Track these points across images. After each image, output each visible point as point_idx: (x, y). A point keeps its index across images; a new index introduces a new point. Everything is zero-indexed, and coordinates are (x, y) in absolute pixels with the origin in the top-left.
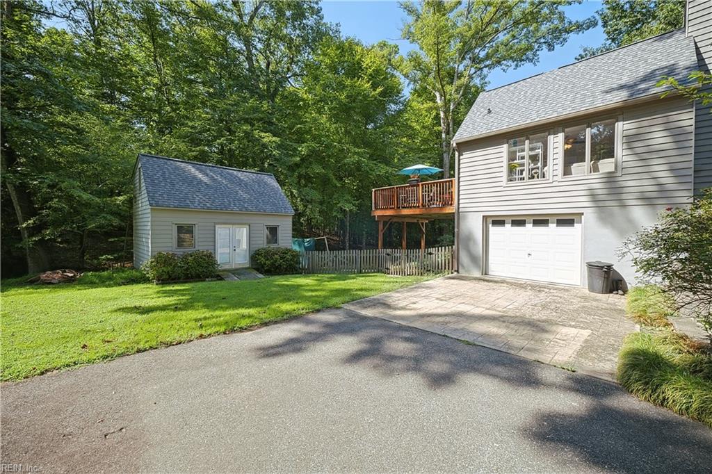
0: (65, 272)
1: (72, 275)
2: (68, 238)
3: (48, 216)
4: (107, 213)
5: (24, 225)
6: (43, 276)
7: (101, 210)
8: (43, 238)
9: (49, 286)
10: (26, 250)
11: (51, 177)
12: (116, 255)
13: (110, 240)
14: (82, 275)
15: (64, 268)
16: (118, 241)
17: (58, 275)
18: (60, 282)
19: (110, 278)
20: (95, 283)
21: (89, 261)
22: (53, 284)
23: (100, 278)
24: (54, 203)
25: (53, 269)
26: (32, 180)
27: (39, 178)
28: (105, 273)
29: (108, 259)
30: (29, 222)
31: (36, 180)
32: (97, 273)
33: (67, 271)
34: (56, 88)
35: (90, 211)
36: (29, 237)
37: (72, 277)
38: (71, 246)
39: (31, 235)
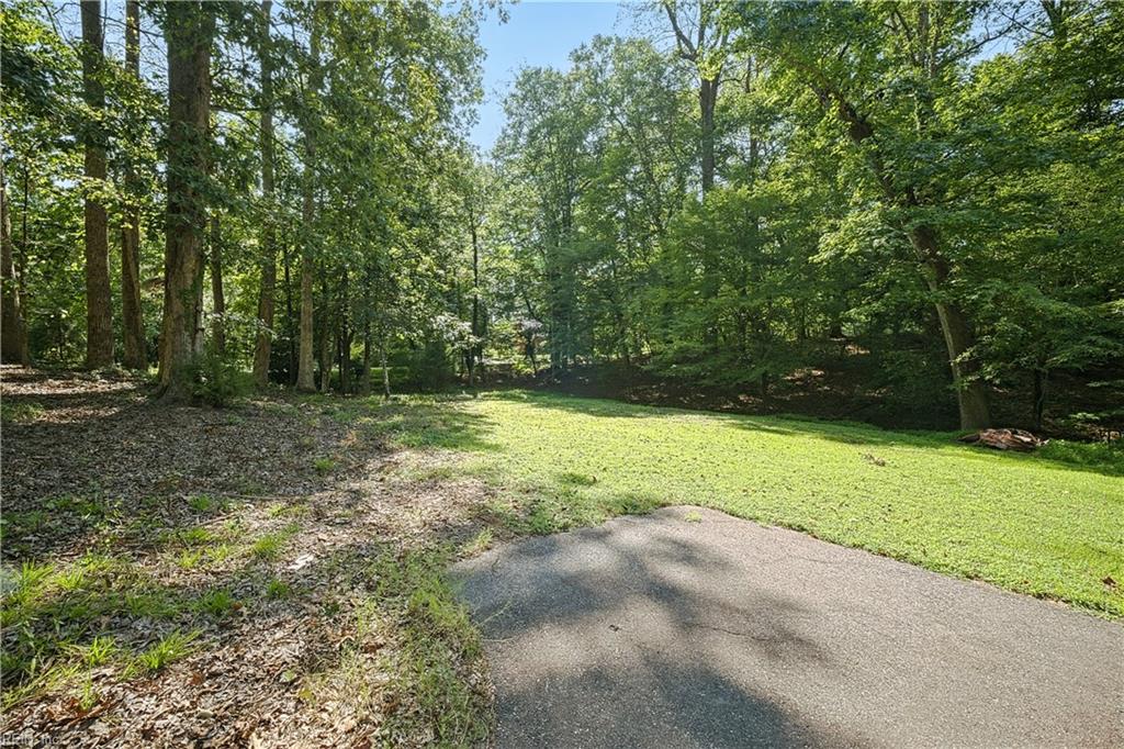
0: (1016, 433)
1: (1029, 440)
2: (1011, 379)
3: (990, 344)
4: (1097, 334)
5: (958, 360)
6: (984, 435)
7: (1082, 327)
8: (982, 378)
9: (994, 451)
10: (957, 393)
11: (996, 285)
12: (1103, 415)
13: (1092, 385)
14: (1046, 442)
15: (1015, 427)
16: (1109, 386)
17: (1005, 437)
18: (1008, 448)
19: (1104, 458)
20: (1074, 461)
21: (1050, 421)
22: (999, 449)
23: (1085, 454)
24: (1002, 324)
25: (998, 426)
26: (969, 294)
27: (980, 290)
28: (1093, 446)
29: (1088, 421)
30: (965, 354)
31: (974, 293)
32: (1076, 444)
33: (1019, 432)
34: (1001, 145)
35: (1062, 332)
36: (962, 376)
37: (1028, 443)
38: (1015, 393)
39: (965, 373)
